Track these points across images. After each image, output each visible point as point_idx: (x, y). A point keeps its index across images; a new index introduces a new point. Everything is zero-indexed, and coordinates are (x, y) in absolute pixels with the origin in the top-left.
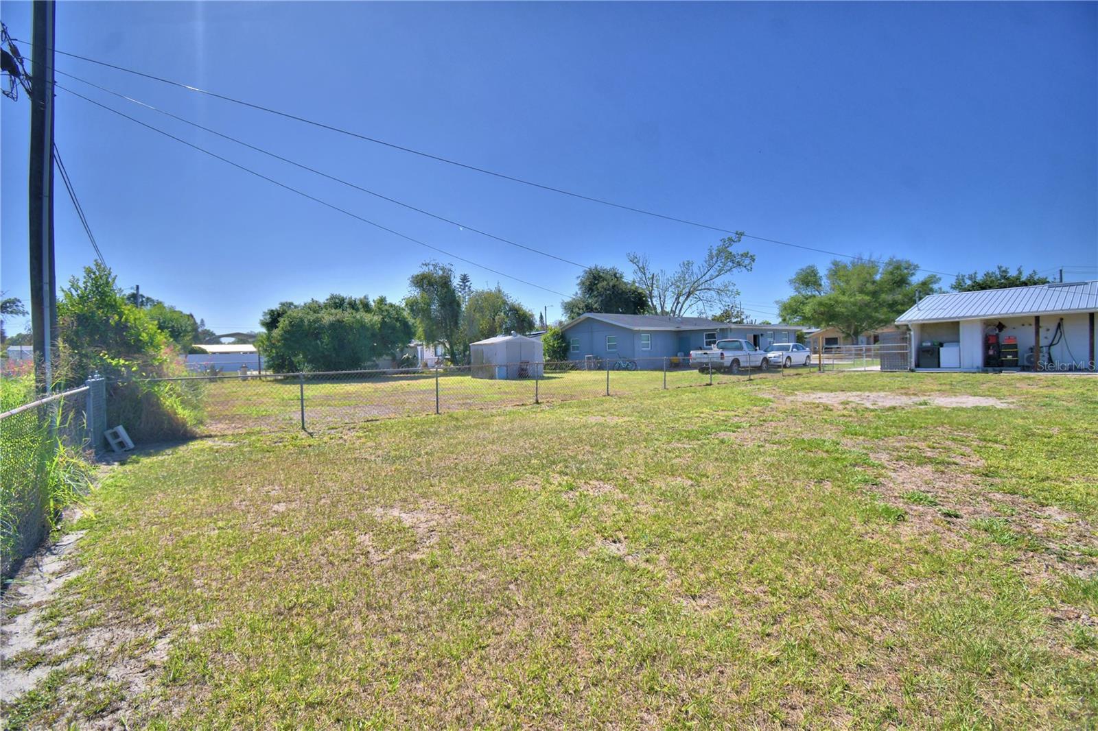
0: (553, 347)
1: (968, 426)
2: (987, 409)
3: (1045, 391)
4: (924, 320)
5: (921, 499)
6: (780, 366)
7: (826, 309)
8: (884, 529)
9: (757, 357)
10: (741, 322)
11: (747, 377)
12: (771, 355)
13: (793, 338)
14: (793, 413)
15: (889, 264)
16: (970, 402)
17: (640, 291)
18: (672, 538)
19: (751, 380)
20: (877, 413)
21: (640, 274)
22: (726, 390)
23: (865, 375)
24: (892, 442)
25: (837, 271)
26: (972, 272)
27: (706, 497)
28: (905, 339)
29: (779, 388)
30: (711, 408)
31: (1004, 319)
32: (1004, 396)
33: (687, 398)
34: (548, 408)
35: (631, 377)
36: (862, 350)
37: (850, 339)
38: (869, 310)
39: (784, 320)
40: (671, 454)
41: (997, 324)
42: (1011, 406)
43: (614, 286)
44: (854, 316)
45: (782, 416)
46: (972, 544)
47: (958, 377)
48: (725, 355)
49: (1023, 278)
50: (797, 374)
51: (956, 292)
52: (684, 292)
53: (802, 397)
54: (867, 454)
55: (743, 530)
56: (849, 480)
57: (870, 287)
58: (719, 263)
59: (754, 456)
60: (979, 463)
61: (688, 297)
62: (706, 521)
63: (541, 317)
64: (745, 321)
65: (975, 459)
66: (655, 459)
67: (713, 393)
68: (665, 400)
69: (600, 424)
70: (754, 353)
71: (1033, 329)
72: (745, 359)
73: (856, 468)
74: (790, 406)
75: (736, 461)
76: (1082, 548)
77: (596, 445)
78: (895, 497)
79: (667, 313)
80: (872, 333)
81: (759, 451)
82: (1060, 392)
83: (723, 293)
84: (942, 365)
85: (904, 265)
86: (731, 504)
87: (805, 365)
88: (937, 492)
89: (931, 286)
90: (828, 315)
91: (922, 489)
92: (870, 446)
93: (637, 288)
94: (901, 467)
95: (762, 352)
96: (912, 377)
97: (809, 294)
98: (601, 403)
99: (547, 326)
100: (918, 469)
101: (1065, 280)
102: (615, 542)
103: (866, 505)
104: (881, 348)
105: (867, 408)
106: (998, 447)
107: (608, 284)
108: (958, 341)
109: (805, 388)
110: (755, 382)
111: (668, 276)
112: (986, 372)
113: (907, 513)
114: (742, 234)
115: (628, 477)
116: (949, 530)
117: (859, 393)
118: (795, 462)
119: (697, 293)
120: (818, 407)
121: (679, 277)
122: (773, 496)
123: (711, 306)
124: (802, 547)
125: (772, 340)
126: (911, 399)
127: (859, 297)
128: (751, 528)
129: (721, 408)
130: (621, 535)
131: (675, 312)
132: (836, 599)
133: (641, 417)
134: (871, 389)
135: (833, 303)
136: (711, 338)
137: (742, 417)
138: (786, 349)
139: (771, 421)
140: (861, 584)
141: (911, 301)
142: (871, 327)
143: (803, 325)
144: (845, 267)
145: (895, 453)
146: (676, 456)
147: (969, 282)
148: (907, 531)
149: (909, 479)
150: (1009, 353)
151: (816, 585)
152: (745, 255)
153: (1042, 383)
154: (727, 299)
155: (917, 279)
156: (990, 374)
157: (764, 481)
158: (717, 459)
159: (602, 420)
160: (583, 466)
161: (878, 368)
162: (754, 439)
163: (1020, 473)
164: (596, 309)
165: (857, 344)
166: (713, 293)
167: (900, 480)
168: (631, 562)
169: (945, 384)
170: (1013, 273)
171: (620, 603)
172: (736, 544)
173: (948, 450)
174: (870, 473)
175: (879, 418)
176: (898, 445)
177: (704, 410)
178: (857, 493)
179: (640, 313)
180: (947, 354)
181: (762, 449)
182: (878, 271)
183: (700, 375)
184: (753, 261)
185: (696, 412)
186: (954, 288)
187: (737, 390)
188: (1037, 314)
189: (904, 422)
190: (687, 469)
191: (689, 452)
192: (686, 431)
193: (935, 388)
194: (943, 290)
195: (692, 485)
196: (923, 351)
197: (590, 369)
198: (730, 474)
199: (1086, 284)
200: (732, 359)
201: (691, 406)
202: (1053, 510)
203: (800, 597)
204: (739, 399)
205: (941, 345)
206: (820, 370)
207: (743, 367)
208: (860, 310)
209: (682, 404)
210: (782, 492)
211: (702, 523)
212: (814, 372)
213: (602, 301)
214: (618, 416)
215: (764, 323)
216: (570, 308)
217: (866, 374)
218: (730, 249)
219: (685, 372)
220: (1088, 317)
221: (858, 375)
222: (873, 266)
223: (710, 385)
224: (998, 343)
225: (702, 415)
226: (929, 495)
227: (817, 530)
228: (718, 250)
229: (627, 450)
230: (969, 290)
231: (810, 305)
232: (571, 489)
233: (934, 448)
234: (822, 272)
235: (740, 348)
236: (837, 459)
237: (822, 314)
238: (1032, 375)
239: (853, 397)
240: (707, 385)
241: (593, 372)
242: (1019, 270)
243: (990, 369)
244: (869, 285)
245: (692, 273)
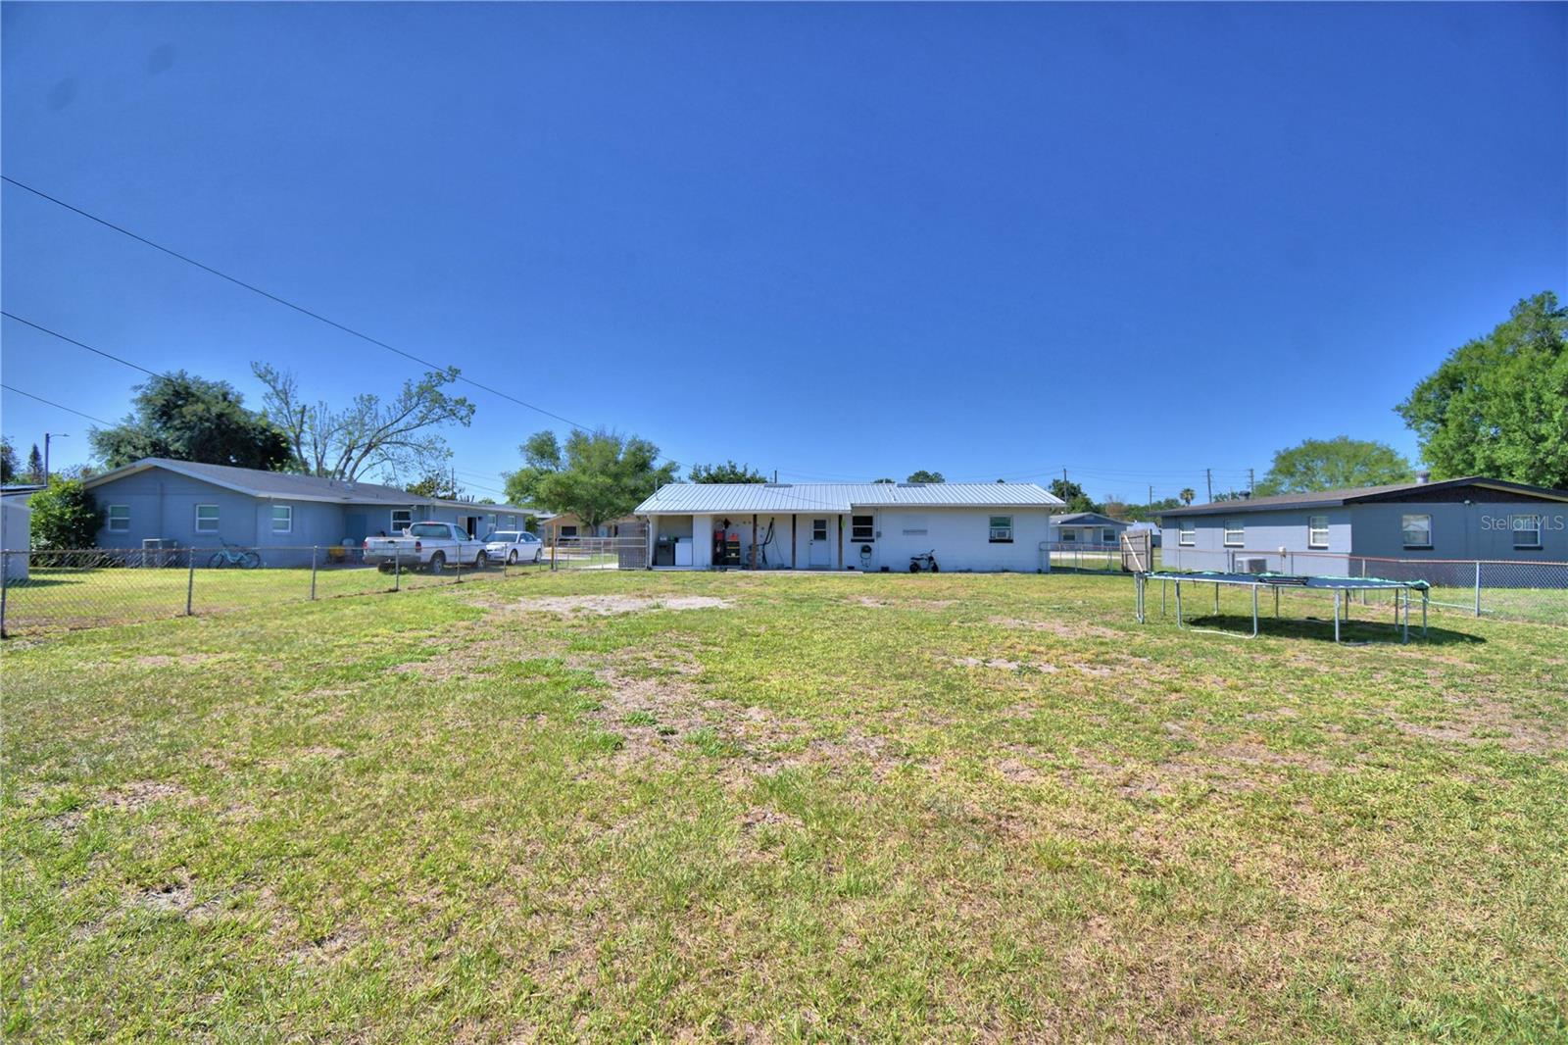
0: (61, 518)
1: (693, 629)
2: (711, 610)
3: (759, 590)
4: (661, 511)
5: (641, 720)
6: (502, 563)
7: (563, 490)
8: (600, 764)
9: (471, 550)
10: (453, 498)
11: (454, 579)
12: (491, 547)
13: (522, 525)
14: (512, 628)
15: (633, 442)
16: (698, 602)
17: (276, 431)
18: (291, 853)
19: (460, 582)
20: (609, 620)
21: (277, 402)
22: (419, 599)
23: (602, 575)
24: (621, 655)
25: (578, 443)
26: (707, 465)
27: (362, 772)
28: (644, 533)
29: (498, 592)
30: (393, 628)
31: (728, 515)
32: (727, 595)
33: (352, 613)
34: (29, 646)
35: (245, 579)
36: (600, 543)
37: (589, 528)
38: (610, 496)
39: (512, 499)
40: (308, 710)
41: (724, 520)
42: (732, 606)
43: (220, 416)
44: (595, 501)
45: (496, 632)
46: (684, 762)
47: (689, 575)
48: (423, 545)
49: (748, 476)
50: (523, 574)
51: (693, 484)
52: (360, 443)
53: (527, 605)
54: (593, 673)
55: (418, 810)
56: (568, 709)
57: (612, 468)
58: (421, 407)
59: (449, 693)
60: (697, 669)
61: (367, 452)
62: (358, 810)
63: (35, 456)
64: (458, 497)
65: (696, 666)
66: (276, 722)
67: (398, 605)
68: (310, 618)
69: (163, 671)
70: (467, 543)
71: (751, 526)
72: (454, 553)
73: (579, 692)
74: (510, 617)
75: (420, 706)
76: (773, 745)
77: (146, 713)
78: (616, 721)
79: (328, 473)
80: (612, 522)
81: (458, 686)
82: (770, 590)
83: (425, 452)
84: (678, 561)
85: (646, 447)
86: (403, 774)
87: (535, 561)
88: (658, 708)
89: (671, 474)
90: (564, 497)
91: (644, 707)
92: (596, 662)
93: (269, 425)
94: (626, 684)
95: (479, 542)
96: (648, 577)
97: (545, 468)
98: (170, 630)
99: (49, 476)
100: (643, 684)
101: (779, 482)
102: (168, 890)
103: (584, 737)
104: (620, 542)
105: (600, 616)
106: (716, 649)
107: (208, 410)
108: (692, 537)
109: (533, 593)
110: (465, 585)
111: (334, 414)
112: (714, 570)
113: (625, 739)
114: (457, 371)
115: (213, 763)
116: (665, 750)
117: (593, 596)
118: (505, 695)
119: (384, 447)
120: (545, 617)
121: (354, 418)
122: (468, 749)
123: (406, 470)
124: (500, 812)
125: (493, 525)
126: (645, 601)
127: (601, 479)
128: (430, 803)
129: (408, 626)
130: (183, 875)
131: (342, 473)
132: (535, 873)
133: (258, 650)
134: (607, 591)
135: (572, 482)
136: (402, 518)
137: (441, 638)
138: (512, 539)
139: (481, 640)
140: (567, 842)
141: (652, 489)
142: (612, 516)
143: (536, 508)
144: (586, 440)
145: (622, 668)
146: (318, 712)
147: (705, 474)
148: (623, 760)
149: (631, 697)
150: (733, 551)
151: (512, 860)
152: (462, 402)
153: (757, 582)
154: (433, 463)
155: (658, 464)
156: (717, 573)
157: (460, 728)
158: (390, 707)
159: (169, 661)
160: (110, 757)
161: (616, 566)
162: (453, 669)
163: (732, 675)
164: (176, 452)
165: (596, 536)
166: (409, 449)
167: (624, 699)
168: (200, 918)
169: (678, 584)
170: (740, 470)
171: (168, 1000)
172: (404, 833)
173: (673, 657)
174: (594, 695)
175: (611, 626)
176: (625, 657)
177: (381, 631)
178: (575, 724)
179: (274, 468)
180: (682, 550)
181: (462, 683)
182: (621, 450)
183: (381, 574)
184: (474, 412)
185: (366, 636)
186: (692, 478)
187: (436, 597)
188: (755, 512)
189: (634, 629)
190: (336, 731)
191: (343, 701)
192: (342, 668)
193: (669, 588)
194: (682, 479)
195: (340, 757)
196: (661, 547)
197: (151, 564)
198: (407, 727)
199: (791, 486)
200: (433, 551)
201: (359, 626)
202: (753, 711)
203: (489, 885)
204: (439, 612)
205: (677, 540)
206: (552, 567)
207: (450, 564)
208: (601, 494)
209: (342, 624)
210: (482, 741)
211: (350, 815)
212: (545, 571)
213: (191, 438)
214: (206, 652)
215: (486, 501)
216: (112, 444)
217: (604, 573)
218: (437, 389)
219: (354, 571)
220: (791, 517)
221: (595, 575)
222: (617, 443)
223: (396, 590)
224: (724, 540)
225: (375, 640)
226: (650, 713)
227: (520, 783)
228: (420, 387)
229: (219, 713)
230: (704, 483)
231: (545, 482)
232: (73, 808)
233: (660, 657)
234: (561, 441)
235: (447, 536)
236: (558, 684)
237: (559, 495)
238: (750, 573)
239: (586, 602)
240: (391, 591)
241: (157, 571)
242: (745, 466)
243: (718, 567)
244: (611, 465)
245: (377, 415)
